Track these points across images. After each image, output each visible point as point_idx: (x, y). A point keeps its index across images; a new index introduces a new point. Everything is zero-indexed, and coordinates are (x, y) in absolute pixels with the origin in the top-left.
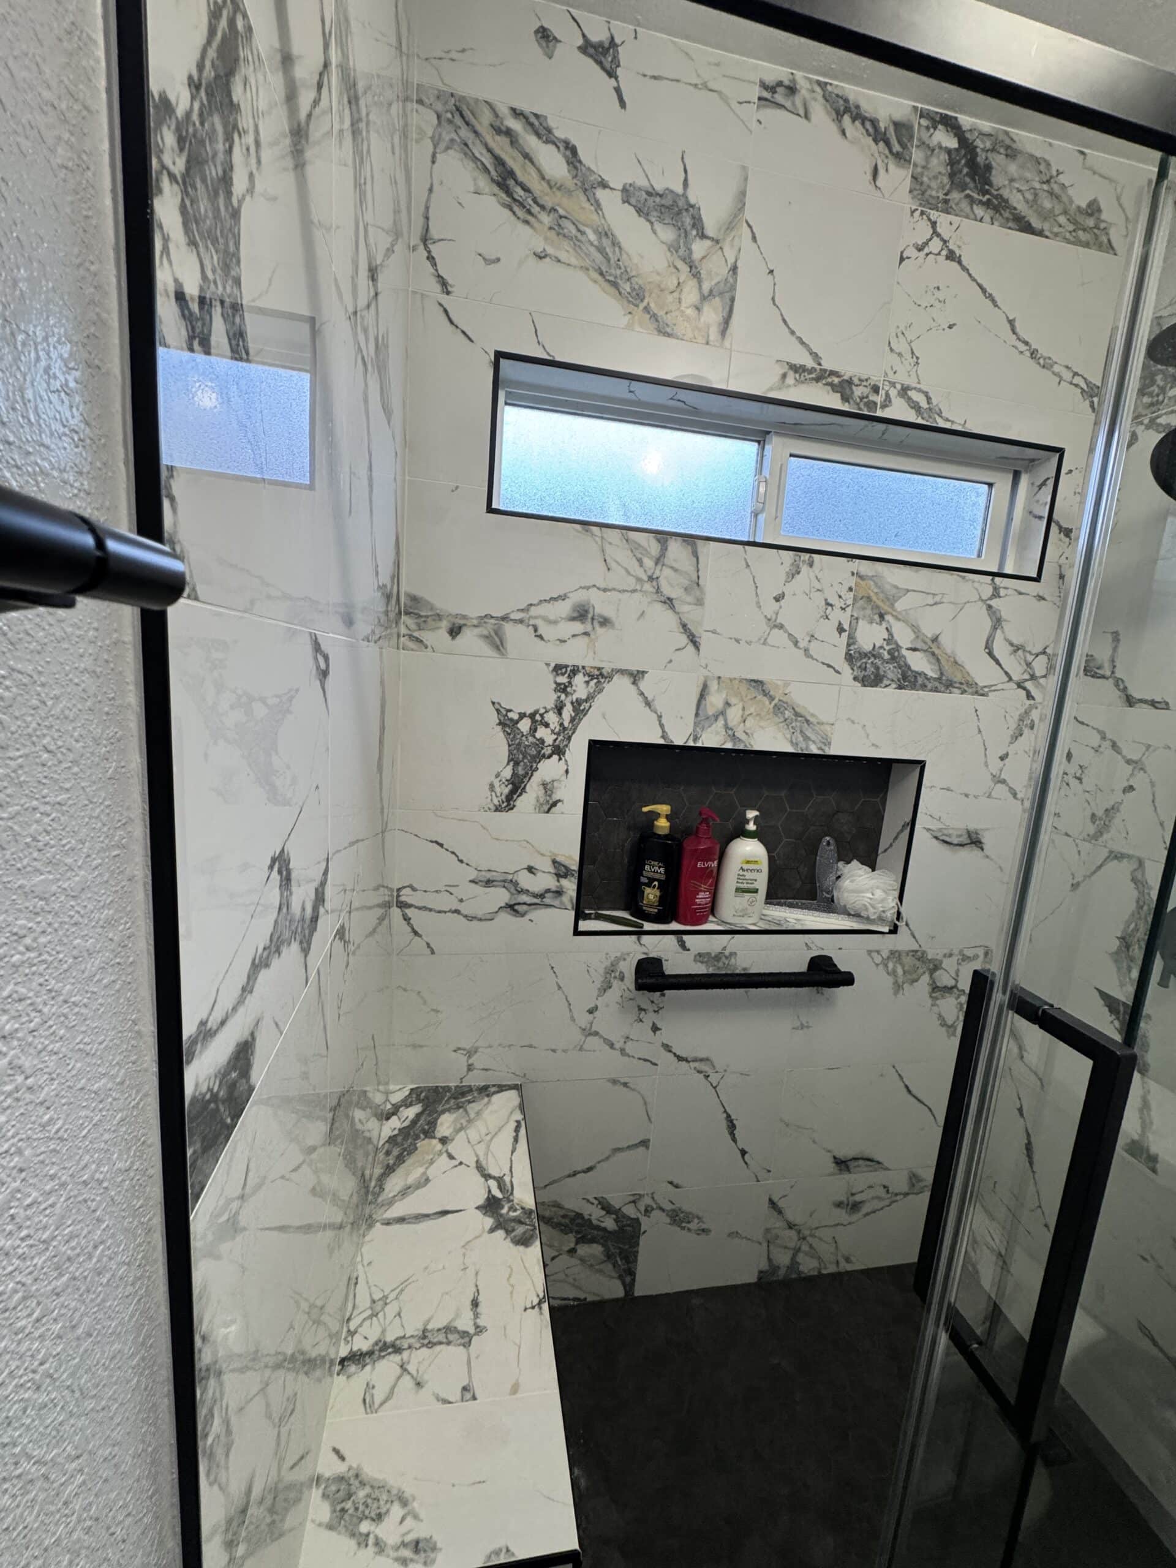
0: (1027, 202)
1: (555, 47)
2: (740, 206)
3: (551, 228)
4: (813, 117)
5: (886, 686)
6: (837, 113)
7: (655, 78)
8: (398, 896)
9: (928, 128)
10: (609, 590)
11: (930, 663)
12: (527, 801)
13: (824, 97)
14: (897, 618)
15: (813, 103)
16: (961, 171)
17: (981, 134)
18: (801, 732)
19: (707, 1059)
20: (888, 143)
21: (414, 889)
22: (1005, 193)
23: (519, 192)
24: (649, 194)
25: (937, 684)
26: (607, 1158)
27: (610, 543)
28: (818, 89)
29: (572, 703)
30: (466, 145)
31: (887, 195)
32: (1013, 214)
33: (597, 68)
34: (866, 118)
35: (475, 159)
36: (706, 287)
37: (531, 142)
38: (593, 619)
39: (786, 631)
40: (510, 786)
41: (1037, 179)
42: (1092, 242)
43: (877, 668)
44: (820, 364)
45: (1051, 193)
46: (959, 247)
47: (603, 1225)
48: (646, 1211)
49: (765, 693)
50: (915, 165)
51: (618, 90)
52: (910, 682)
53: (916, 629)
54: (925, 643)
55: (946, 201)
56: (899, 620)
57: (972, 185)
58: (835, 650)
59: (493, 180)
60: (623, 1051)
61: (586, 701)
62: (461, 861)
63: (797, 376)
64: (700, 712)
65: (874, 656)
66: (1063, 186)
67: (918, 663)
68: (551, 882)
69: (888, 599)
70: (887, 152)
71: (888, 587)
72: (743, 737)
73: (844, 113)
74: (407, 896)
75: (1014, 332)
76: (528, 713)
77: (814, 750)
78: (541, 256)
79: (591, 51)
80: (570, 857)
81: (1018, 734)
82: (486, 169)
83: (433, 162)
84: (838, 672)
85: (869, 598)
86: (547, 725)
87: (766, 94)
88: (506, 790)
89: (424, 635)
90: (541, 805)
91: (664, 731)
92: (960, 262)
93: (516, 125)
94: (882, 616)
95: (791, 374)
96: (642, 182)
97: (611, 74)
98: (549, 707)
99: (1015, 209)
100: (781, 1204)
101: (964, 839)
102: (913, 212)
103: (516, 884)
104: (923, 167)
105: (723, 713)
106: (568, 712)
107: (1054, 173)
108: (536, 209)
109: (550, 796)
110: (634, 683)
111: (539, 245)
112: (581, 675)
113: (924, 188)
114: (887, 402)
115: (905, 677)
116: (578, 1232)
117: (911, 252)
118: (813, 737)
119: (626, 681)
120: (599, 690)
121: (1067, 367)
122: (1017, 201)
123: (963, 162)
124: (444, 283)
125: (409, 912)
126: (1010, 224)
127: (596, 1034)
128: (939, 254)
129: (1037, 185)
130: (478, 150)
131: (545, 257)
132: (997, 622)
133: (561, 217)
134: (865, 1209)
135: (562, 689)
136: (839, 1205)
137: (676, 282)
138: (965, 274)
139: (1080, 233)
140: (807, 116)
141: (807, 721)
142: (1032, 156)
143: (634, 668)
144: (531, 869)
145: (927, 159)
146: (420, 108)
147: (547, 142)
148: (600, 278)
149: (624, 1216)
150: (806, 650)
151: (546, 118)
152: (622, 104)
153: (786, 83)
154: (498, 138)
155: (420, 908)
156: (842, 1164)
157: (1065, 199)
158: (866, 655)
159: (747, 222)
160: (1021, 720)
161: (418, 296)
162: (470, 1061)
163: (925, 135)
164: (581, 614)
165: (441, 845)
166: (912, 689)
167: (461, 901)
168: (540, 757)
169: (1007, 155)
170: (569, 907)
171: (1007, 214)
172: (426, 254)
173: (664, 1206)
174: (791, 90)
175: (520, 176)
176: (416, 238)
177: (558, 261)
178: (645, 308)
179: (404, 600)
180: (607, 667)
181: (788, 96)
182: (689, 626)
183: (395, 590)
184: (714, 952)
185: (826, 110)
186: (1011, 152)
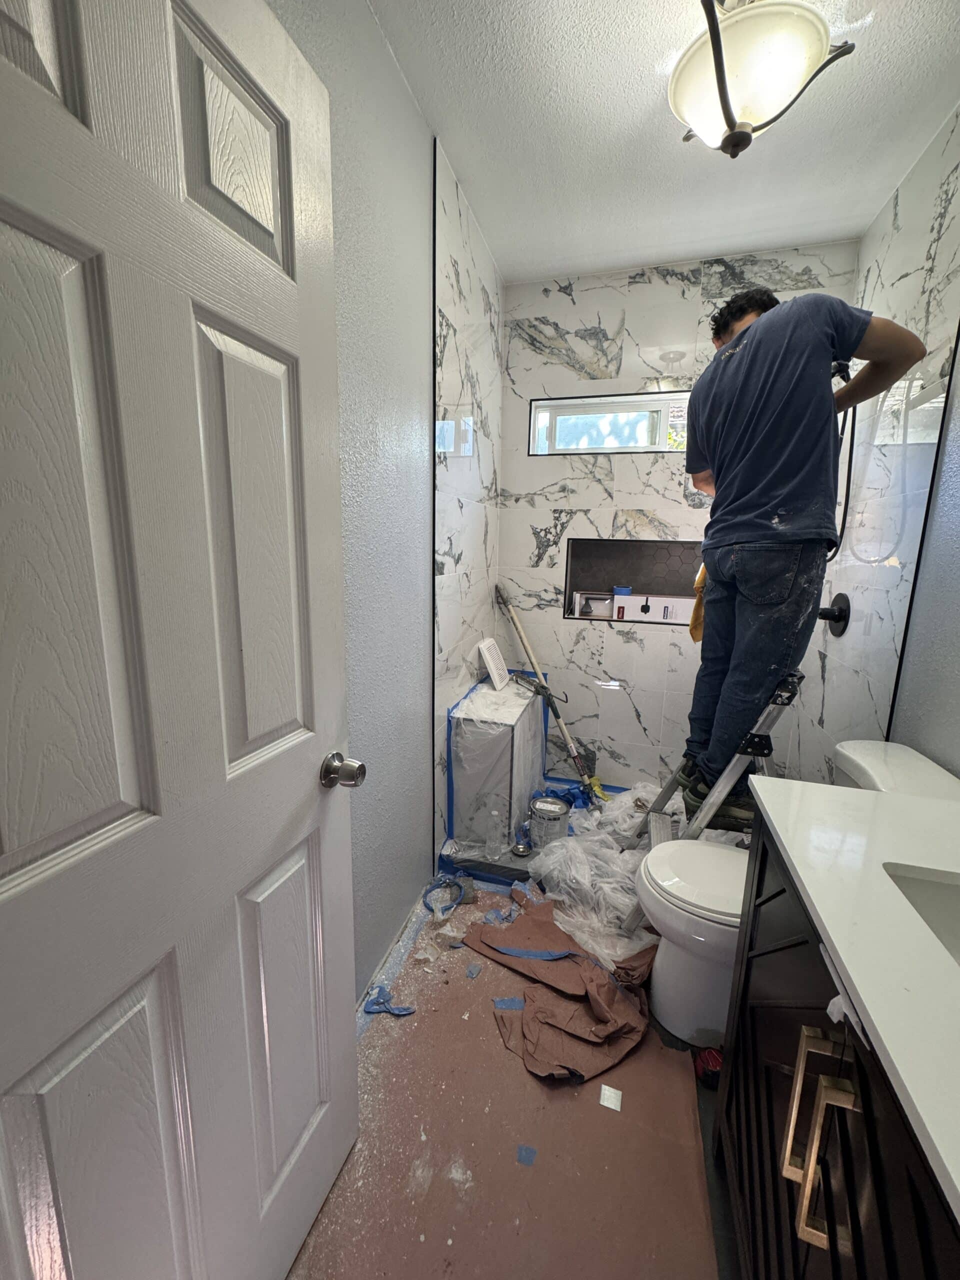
0: (766, 280)
1: (549, 293)
2: (622, 324)
3: (549, 353)
4: (653, 281)
6: (664, 276)
7: (586, 290)
9: (708, 267)
10: (574, 479)
12: (544, 563)
13: (658, 273)
15: (652, 277)
16: (727, 279)
17: (736, 260)
18: (663, 531)
19: (625, 681)
20: (689, 280)
22: (753, 280)
23: (538, 344)
24: (585, 331)
26: (581, 720)
27: (574, 461)
28: (654, 270)
29: (561, 524)
30: (520, 334)
31: (689, 300)
33: (565, 295)
34: (678, 273)
35: (523, 338)
36: (609, 358)
37: (542, 327)
38: (568, 491)
39: (653, 488)
40: (537, 557)
41: (771, 268)
42: (807, 286)
43: (701, 500)
44: (662, 374)
45: (780, 272)
47: (579, 751)
48: (598, 748)
49: (644, 515)
50: (703, 284)
51: (573, 300)
55: (720, 293)
57: (734, 282)
58: (678, 493)
59: (528, 343)
60: (585, 671)
61: (566, 523)
62: (520, 587)
63: (652, 381)
64: (614, 525)
66: (786, 267)
68: (554, 596)
70: (688, 283)
72: (635, 534)
73: (667, 275)
76: (544, 528)
77: (670, 539)
78: (545, 364)
79: (562, 290)
80: (561, 586)
82: (527, 340)
83: (509, 343)
84: (680, 504)
86: (551, 533)
87: (631, 280)
88: (536, 559)
89: (506, 503)
90: (549, 564)
91: (599, 534)
93: (536, 323)
95: (649, 381)
96: (583, 327)
97: (570, 295)
98: (552, 526)
102: (703, 303)
103: (540, 596)
104: (708, 283)
105: (625, 525)
106: (559, 527)
107: (780, 262)
108: (543, 348)
109: (553, 561)
110: (586, 514)
111: (545, 360)
112: (564, 513)
113: (709, 291)
118: (670, 534)
119: (582, 514)
120: (571, 518)
122: (760, 281)
123: (728, 275)
124: (513, 382)
127: (573, 662)
129: (770, 271)
130: (524, 335)
131: (547, 363)
133: (552, 348)
135: (557, 519)
137: (597, 359)
139: (800, 284)
140: (650, 282)
141: (666, 526)
142: (765, 261)
143: (585, 509)
144: (546, 591)
145: (709, 280)
146: (505, 328)
147: (547, 325)
148: (567, 365)
149: (589, 749)
150: (663, 495)
151: (547, 317)
152: (574, 303)
153: (640, 273)
154: (531, 329)
157: (788, 272)
159: (626, 329)
161: (505, 387)
163: (707, 271)
164: (563, 489)
165: (512, 580)
167: (520, 602)
168: (548, 546)
169: (752, 265)
170: (561, 606)
172: (507, 373)
173: (607, 749)
174: (643, 275)
175: (538, 339)
176: (504, 369)
177: (552, 363)
178: (586, 372)
179: (499, 491)
180: (574, 509)
181: (640, 278)
182: (608, 489)
183: (494, 487)
184: (626, 631)
185: (659, 278)
186: (754, 262)
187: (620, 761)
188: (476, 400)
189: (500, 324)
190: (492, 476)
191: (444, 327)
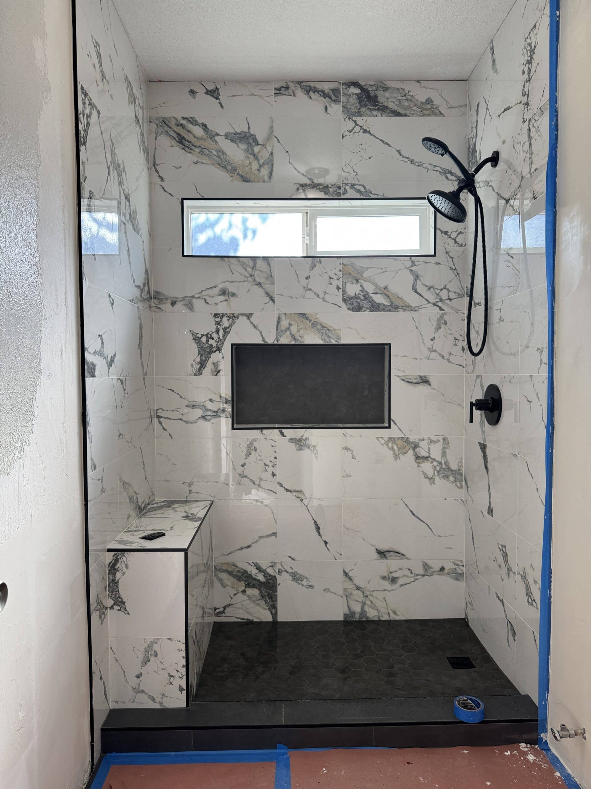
0: (397, 105)
1: (196, 95)
2: (271, 131)
3: (199, 153)
4: (297, 95)
5: (365, 311)
6: (307, 91)
7: (233, 96)
8: (156, 413)
9: (346, 88)
10: (234, 282)
11: (385, 299)
12: (207, 371)
13: (300, 87)
14: (364, 280)
15: (296, 91)
16: (364, 100)
17: (370, 85)
18: (326, 334)
19: (300, 491)
20: (330, 97)
21: (163, 410)
22: (386, 104)
23: (187, 143)
24: (235, 134)
25: (390, 308)
26: (257, 541)
27: (232, 264)
28: (297, 85)
29: (223, 329)
30: (167, 132)
31: (332, 115)
32: (391, 111)
33: (212, 98)
34: (319, 91)
35: (171, 136)
36: (261, 162)
37: (190, 126)
38: (228, 294)
39: (313, 291)
40: (200, 365)
41: (400, 96)
42: (431, 114)
43: (359, 304)
44: (313, 182)
45: (407, 100)
46: (368, 128)
47: (258, 578)
48: (279, 572)
49: (307, 319)
50: (343, 102)
51: (220, 103)
52: (376, 308)
53: (374, 284)
54: (381, 290)
55: (359, 112)
56: (366, 281)
57: (370, 104)
58: (338, 297)
59: (177, 141)
60: (259, 486)
61: (228, 328)
62: (182, 397)
63: (304, 188)
64: (278, 329)
65: (356, 298)
66: (412, 96)
67: (379, 299)
68: (220, 406)
69: (359, 273)
70: (330, 100)
71: (358, 268)
72: (299, 338)
73: (310, 91)
74: (160, 413)
75: (401, 155)
76: (205, 333)
77: (334, 342)
78: (196, 163)
79: (209, 93)
80: (228, 395)
81: (438, 328)
82: (175, 139)
83: (156, 140)
84: (340, 307)
85: (350, 274)
86: (213, 339)
87: (277, 92)
88: (198, 367)
89: (161, 306)
90: (213, 372)
91: (263, 338)
92: (370, 133)
93: (184, 122)
94: (357, 281)
95: (301, 188)
96: (232, 131)
97: (217, 99)
98: (213, 331)
99: (391, 109)
100: (350, 574)
101: (419, 380)
102: (345, 119)
103: (205, 407)
104: (347, 102)
105: (289, 329)
106: (221, 332)
107: (407, 92)
108: (193, 148)
109: (217, 368)
110: (248, 319)
111: (196, 159)
112: (225, 317)
113: (348, 109)
114: (345, 192)
115: (373, 306)
116: (246, 581)
117: (347, 133)
118: (332, 337)
119: (245, 318)
120: (234, 323)
121: (430, 164)
122: (391, 105)
123: (364, 97)
124: (162, 179)
125: (161, 420)
126: (390, 115)
127: (246, 477)
128: (359, 132)
129: (400, 98)
130: (171, 133)
131: (198, 163)
132: (417, 277)
133: (203, 148)
134: (400, 582)
135: (218, 323)
136: (384, 578)
137: (249, 163)
138: (373, 137)
139: (425, 112)
140: (294, 95)
141: (328, 329)
142: (394, 88)
143: (248, 313)
144: (211, 400)
145: (348, 99)
146: (151, 124)
147: (195, 125)
148: (219, 166)
149: (268, 574)
150: (323, 299)
151: (195, 117)
152: (222, 107)
153: (285, 86)
154: (179, 128)
155: (165, 418)
156: (382, 554)
157: (414, 100)
158: (352, 298)
159: (275, 136)
160: (439, 320)
161: (153, 184)
162: (190, 489)
163: (345, 91)
164: (223, 292)
165: (173, 391)
166: (378, 311)
167: (182, 415)
168: (211, 352)
169: (383, 90)
170: (229, 416)
171: (388, 111)
172: (155, 170)
173: (288, 571)
174: (287, 88)
175: (187, 138)
176: (151, 165)
177: (203, 163)
178: (238, 174)
179: (152, 293)
180: (236, 313)
181: (286, 90)
182: (269, 293)
183: (146, 289)
184: (298, 437)
185: (302, 92)
186: (385, 89)
187: (303, 582)
188: (124, 190)
189: (145, 120)
190: (144, 276)
191: (87, 105)
